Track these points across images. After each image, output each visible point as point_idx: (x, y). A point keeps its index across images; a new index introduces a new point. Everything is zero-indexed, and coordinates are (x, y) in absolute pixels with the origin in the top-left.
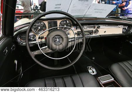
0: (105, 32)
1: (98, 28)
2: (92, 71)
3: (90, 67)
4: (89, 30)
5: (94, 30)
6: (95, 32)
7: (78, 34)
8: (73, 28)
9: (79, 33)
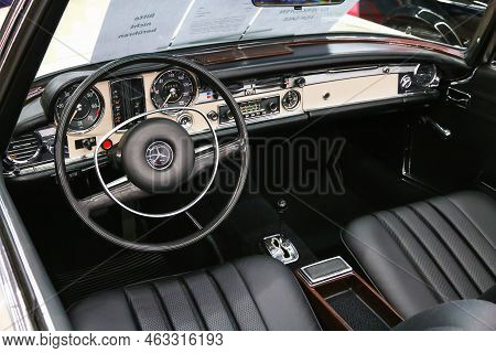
0: (327, 96)
1: (297, 84)
2: (283, 251)
3: (273, 238)
4: (262, 96)
5: (282, 93)
6: (288, 102)
7: (222, 116)
8: (202, 97)
9: (225, 114)
